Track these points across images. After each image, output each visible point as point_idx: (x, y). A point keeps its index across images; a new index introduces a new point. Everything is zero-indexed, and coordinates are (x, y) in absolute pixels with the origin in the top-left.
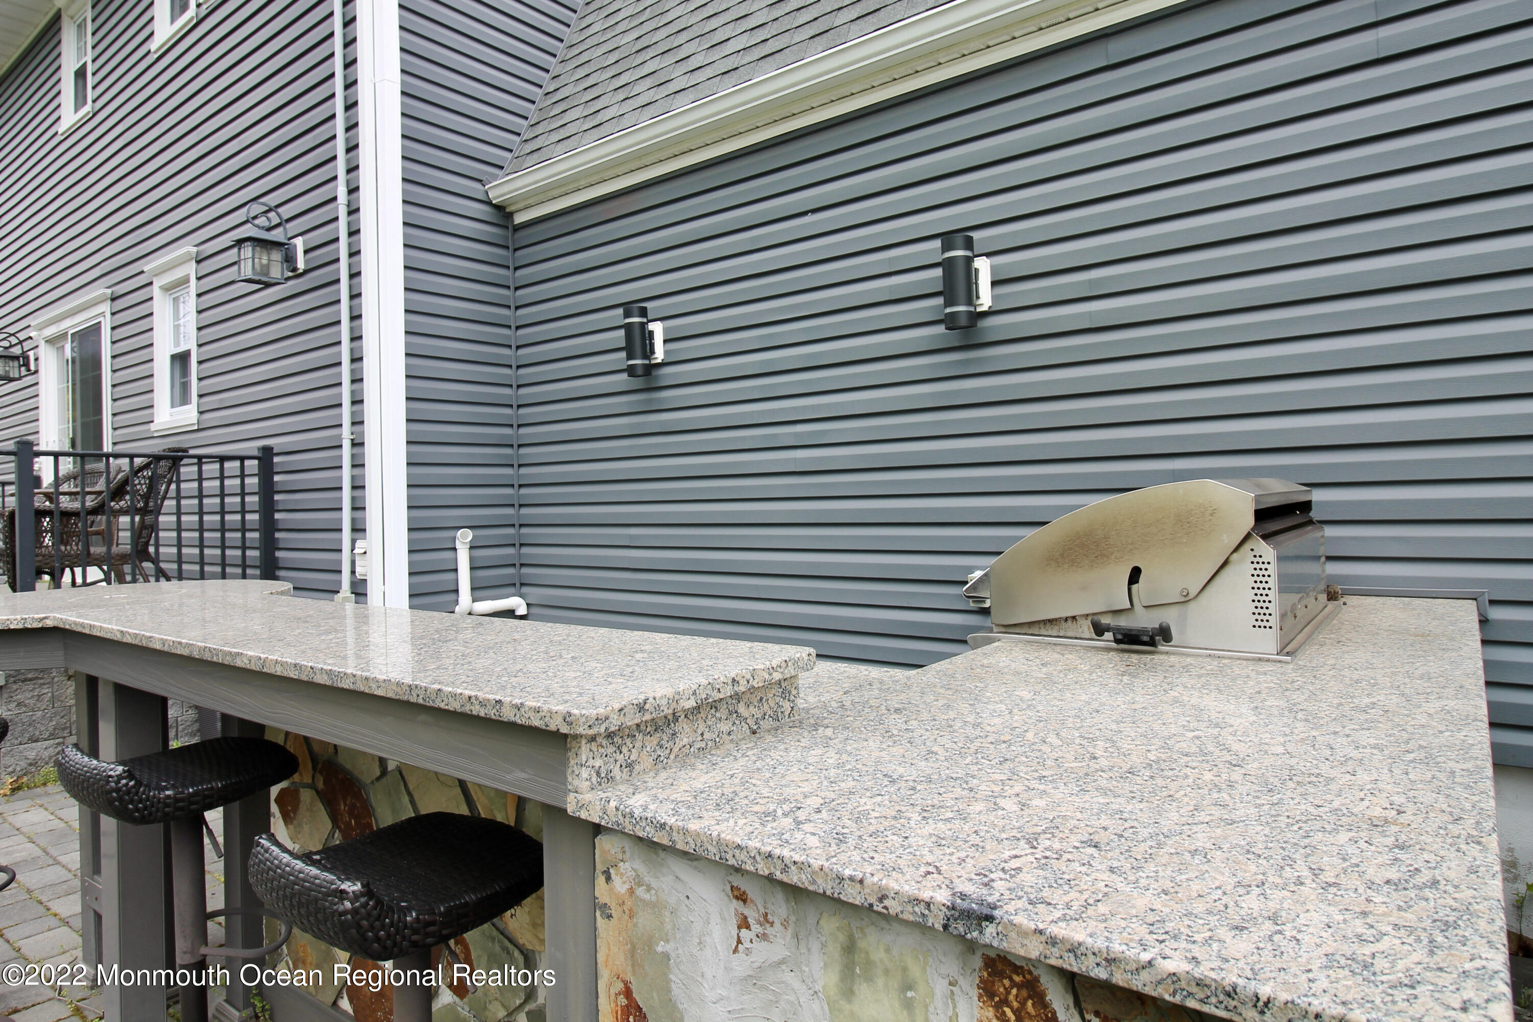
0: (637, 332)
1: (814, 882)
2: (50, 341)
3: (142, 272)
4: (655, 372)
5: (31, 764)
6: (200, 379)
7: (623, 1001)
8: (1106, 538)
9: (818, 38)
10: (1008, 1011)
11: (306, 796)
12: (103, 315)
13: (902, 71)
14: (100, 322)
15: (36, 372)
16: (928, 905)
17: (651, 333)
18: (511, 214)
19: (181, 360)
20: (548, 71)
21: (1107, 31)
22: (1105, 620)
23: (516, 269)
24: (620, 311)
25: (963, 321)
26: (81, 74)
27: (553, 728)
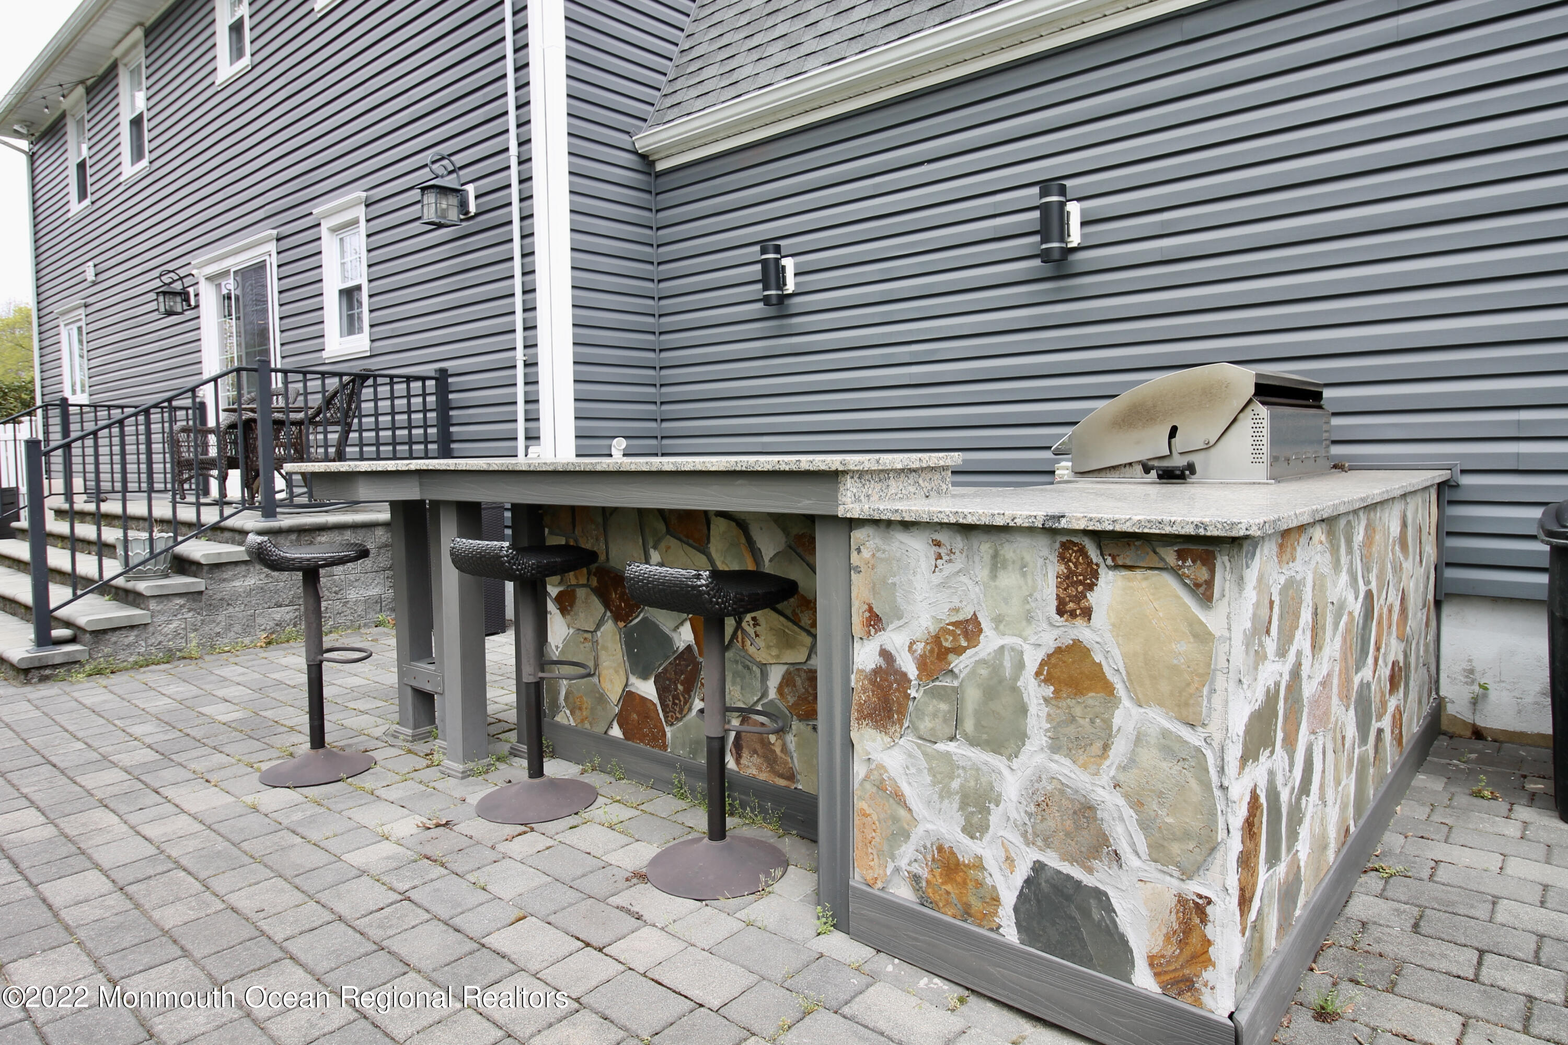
0: (772, 267)
1: (980, 520)
2: (209, 279)
3: (311, 214)
4: (787, 302)
5: (277, 625)
6: (371, 311)
7: (867, 614)
8: (1155, 406)
9: (935, 10)
10: (1071, 564)
11: (581, 593)
12: (269, 252)
13: (1009, 42)
14: (265, 261)
15: (197, 306)
16: (1035, 517)
17: (784, 267)
18: (654, 162)
19: (349, 295)
20: (682, 30)
21: (1182, 12)
22: (1151, 463)
23: (658, 211)
24: (757, 248)
25: (1056, 256)
26: (236, 28)
27: (833, 468)
